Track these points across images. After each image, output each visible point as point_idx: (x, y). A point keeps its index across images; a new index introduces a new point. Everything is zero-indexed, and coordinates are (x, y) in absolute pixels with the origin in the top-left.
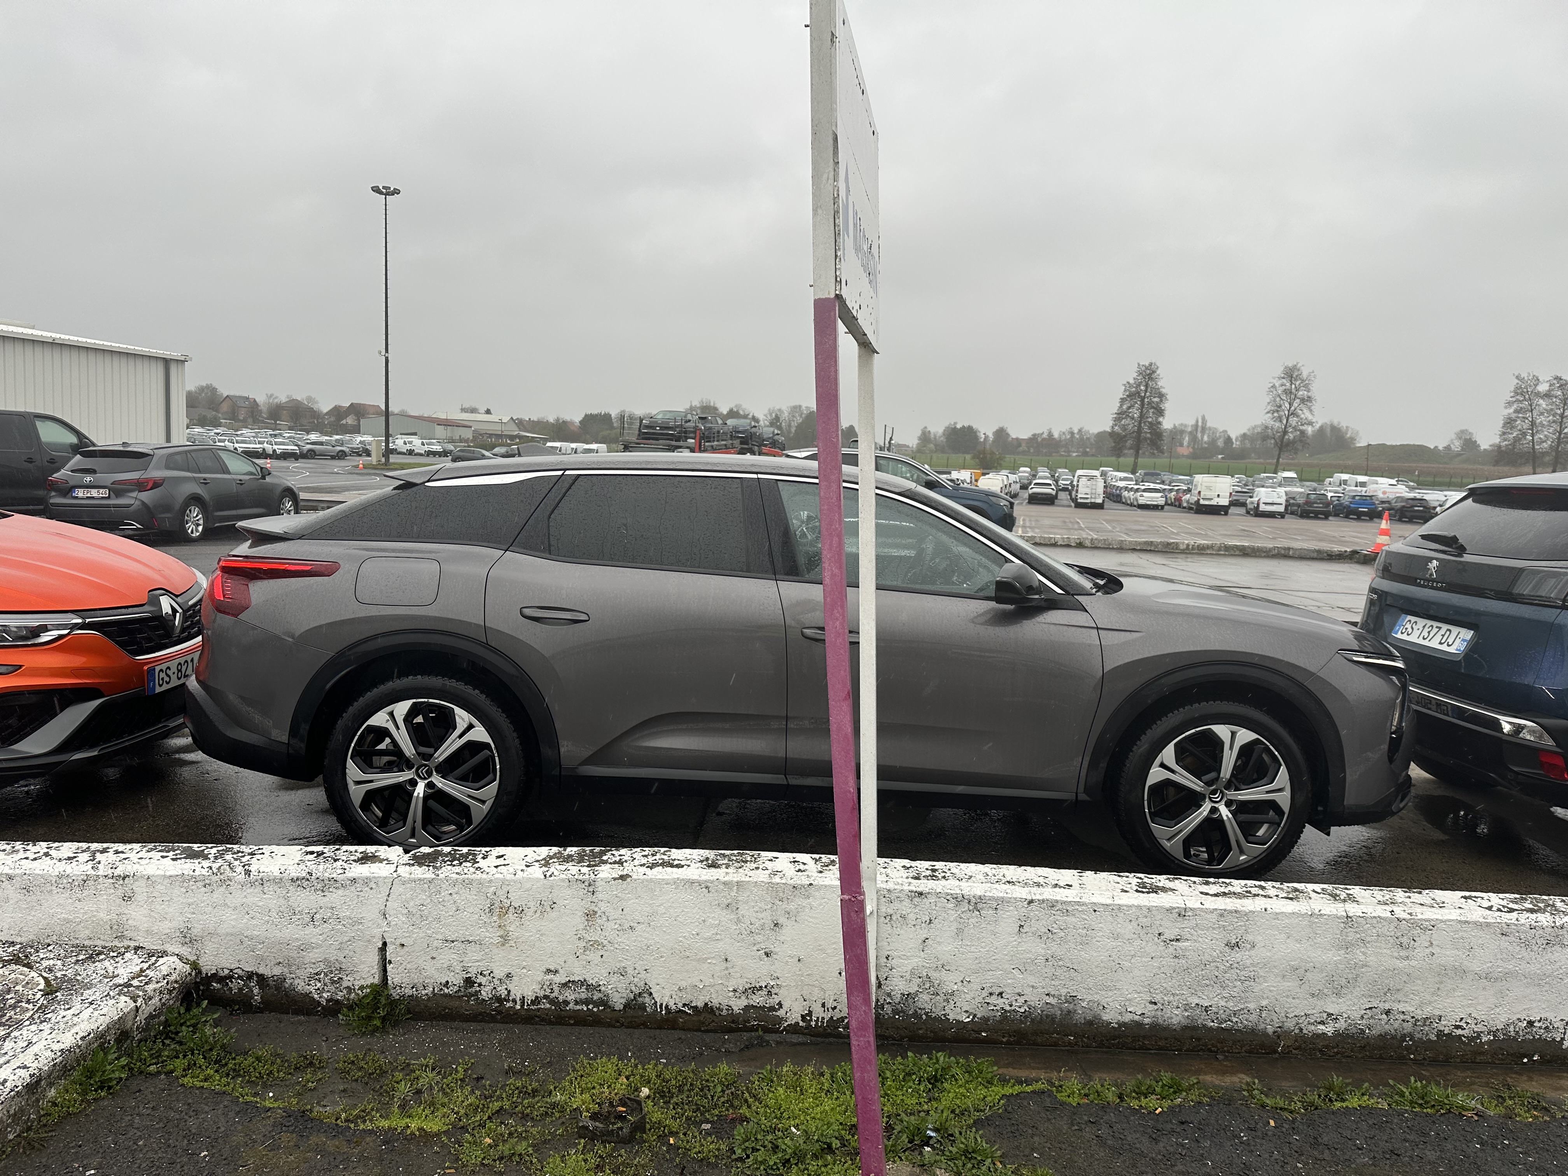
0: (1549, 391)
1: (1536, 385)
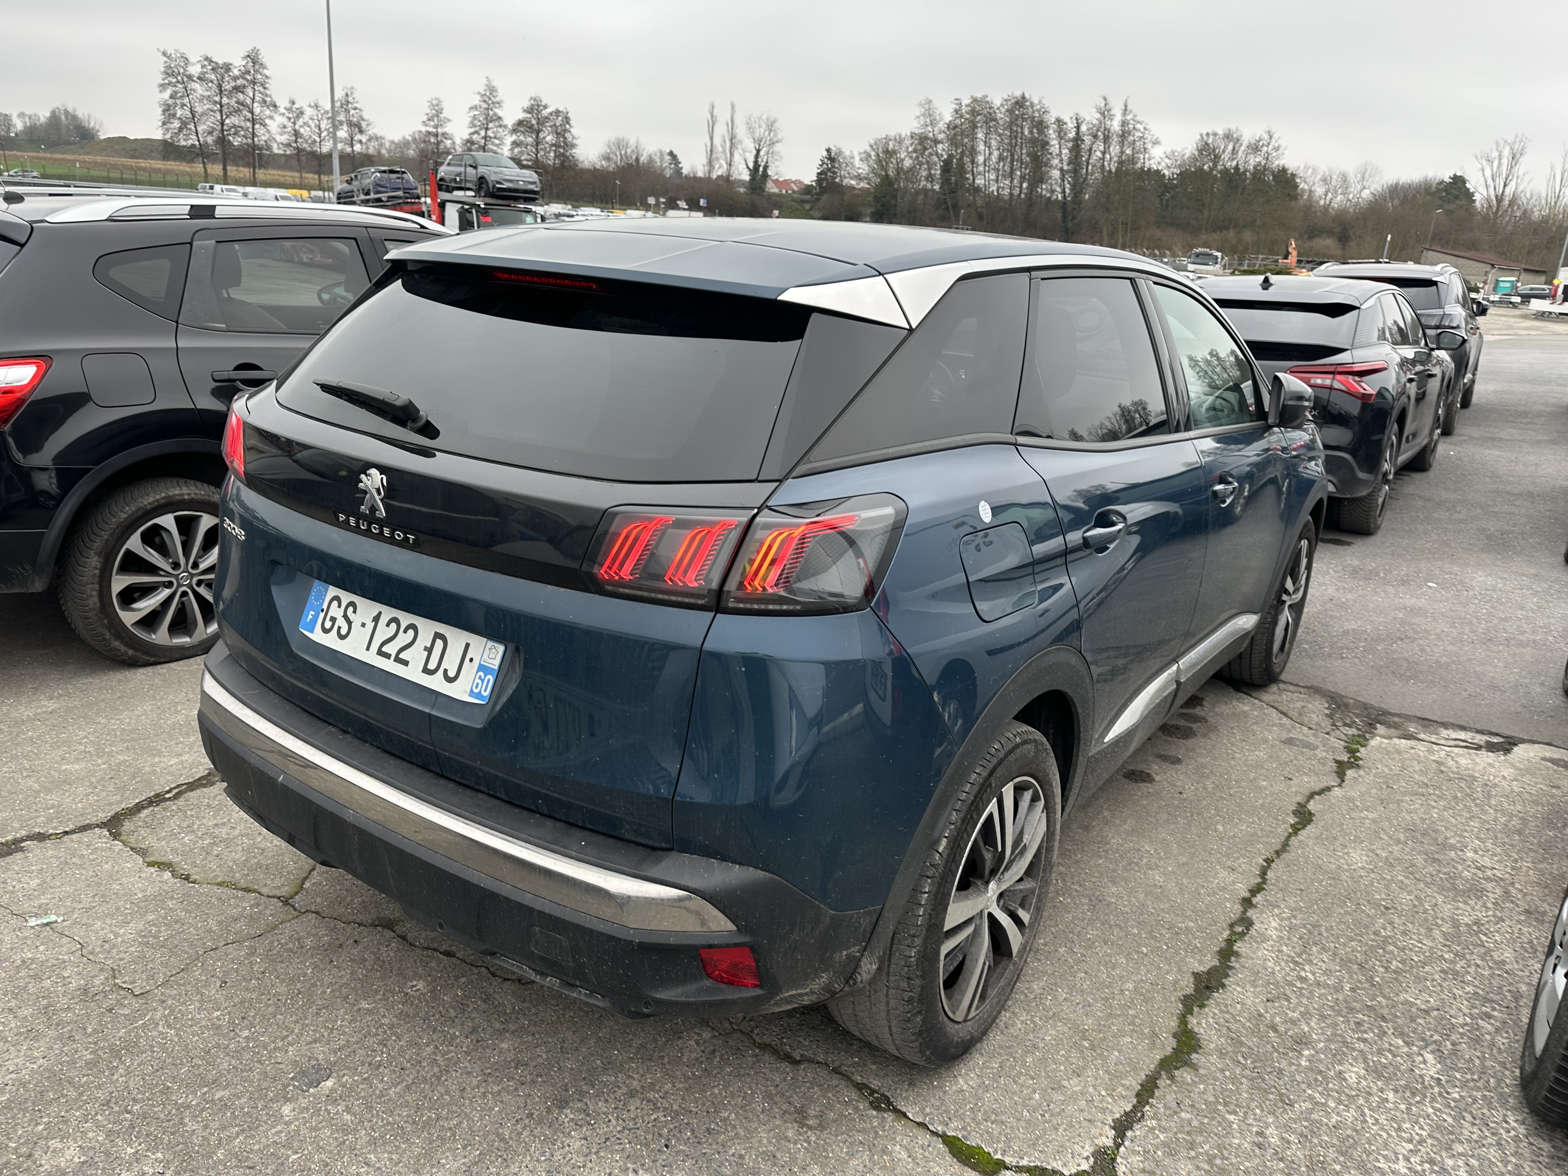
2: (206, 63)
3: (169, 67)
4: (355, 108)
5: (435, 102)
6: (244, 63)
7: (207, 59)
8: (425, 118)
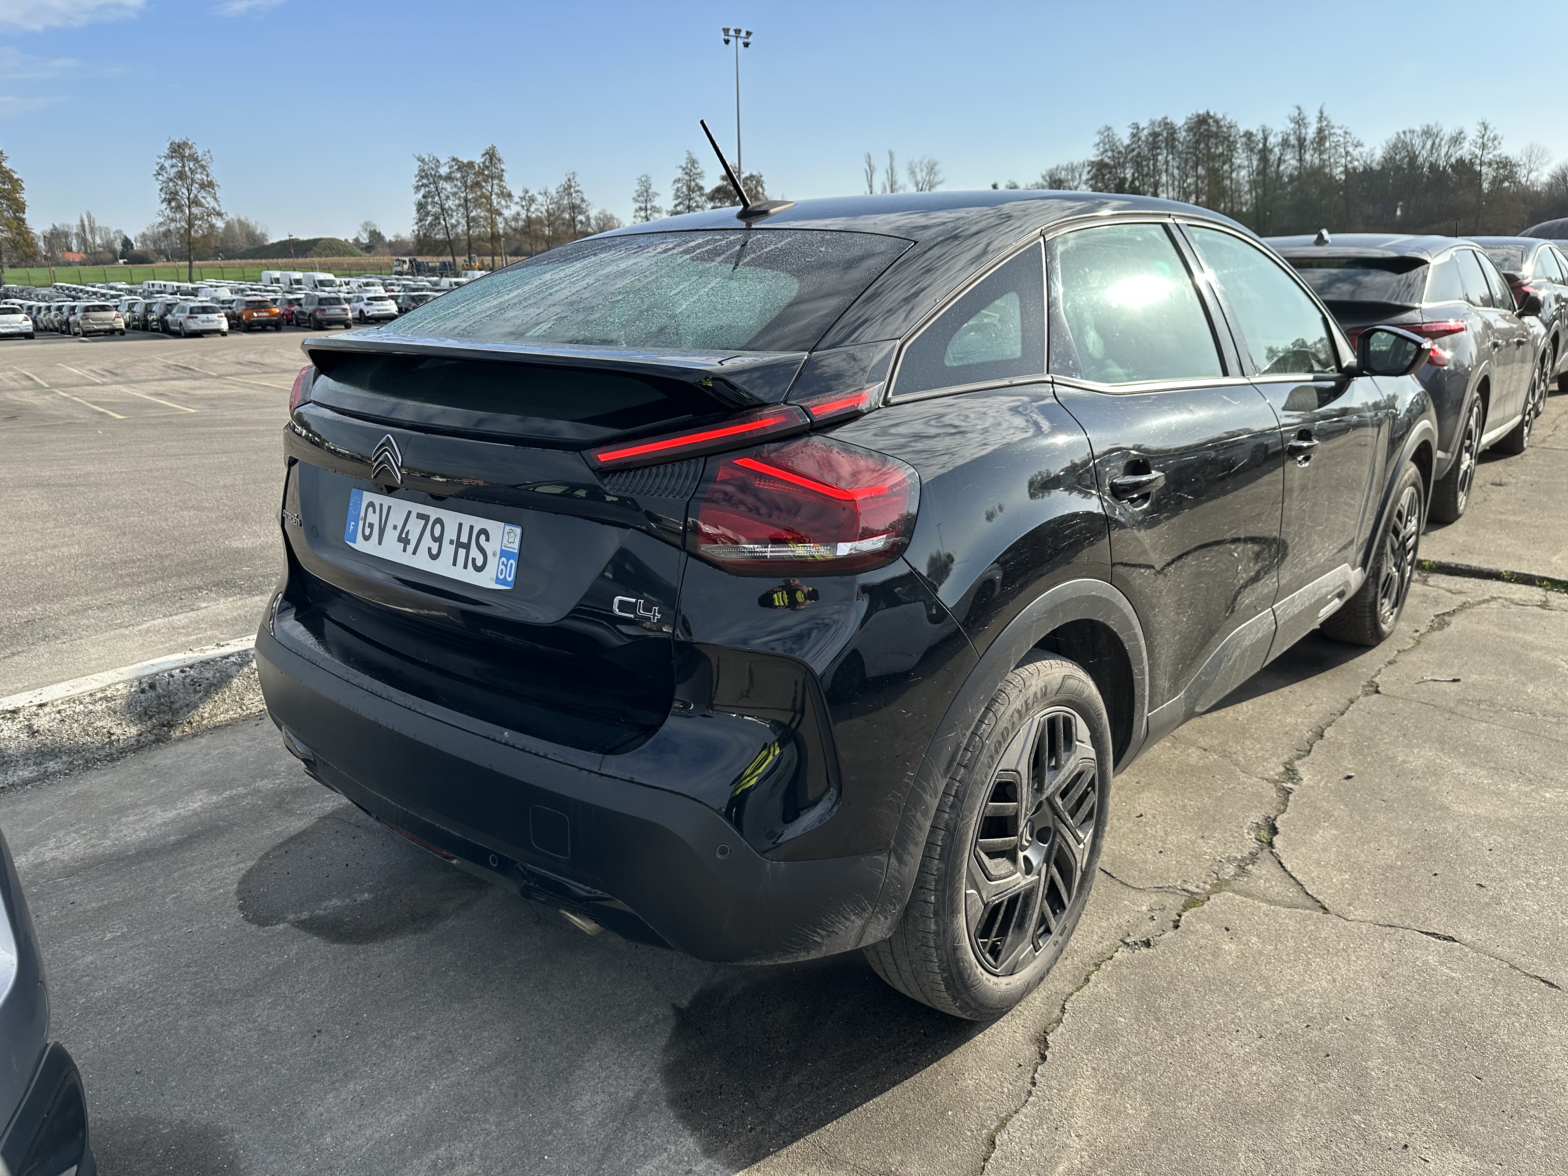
0: (451, 173)
1: (438, 167)
2: (454, 164)
3: (424, 171)
4: (576, 192)
5: (643, 179)
6: (483, 160)
7: (454, 159)
8: (635, 195)
